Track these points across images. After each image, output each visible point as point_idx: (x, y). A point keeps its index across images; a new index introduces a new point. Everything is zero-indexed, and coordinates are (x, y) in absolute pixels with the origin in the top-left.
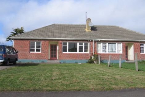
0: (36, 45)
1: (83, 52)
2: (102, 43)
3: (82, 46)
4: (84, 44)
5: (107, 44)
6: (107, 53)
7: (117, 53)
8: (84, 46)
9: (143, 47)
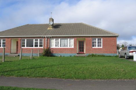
0: (2, 42)
1: (39, 47)
2: (55, 39)
3: (38, 42)
4: (39, 40)
5: (60, 39)
6: (59, 47)
7: (69, 47)
8: (39, 42)
9: (96, 42)
